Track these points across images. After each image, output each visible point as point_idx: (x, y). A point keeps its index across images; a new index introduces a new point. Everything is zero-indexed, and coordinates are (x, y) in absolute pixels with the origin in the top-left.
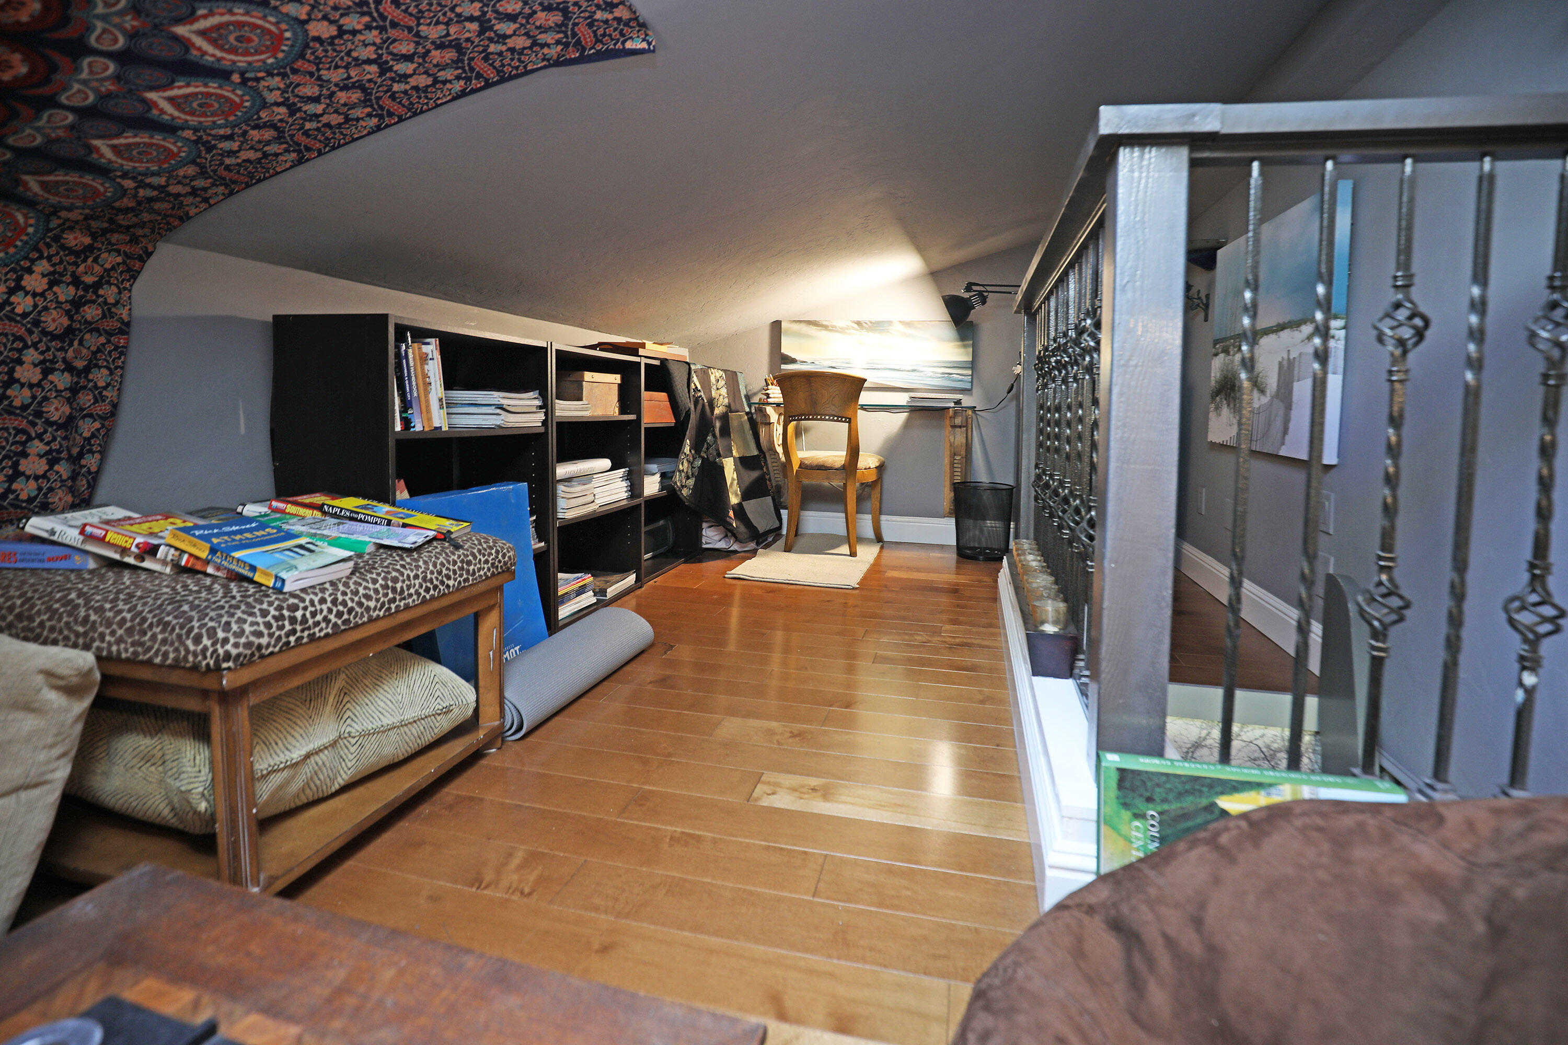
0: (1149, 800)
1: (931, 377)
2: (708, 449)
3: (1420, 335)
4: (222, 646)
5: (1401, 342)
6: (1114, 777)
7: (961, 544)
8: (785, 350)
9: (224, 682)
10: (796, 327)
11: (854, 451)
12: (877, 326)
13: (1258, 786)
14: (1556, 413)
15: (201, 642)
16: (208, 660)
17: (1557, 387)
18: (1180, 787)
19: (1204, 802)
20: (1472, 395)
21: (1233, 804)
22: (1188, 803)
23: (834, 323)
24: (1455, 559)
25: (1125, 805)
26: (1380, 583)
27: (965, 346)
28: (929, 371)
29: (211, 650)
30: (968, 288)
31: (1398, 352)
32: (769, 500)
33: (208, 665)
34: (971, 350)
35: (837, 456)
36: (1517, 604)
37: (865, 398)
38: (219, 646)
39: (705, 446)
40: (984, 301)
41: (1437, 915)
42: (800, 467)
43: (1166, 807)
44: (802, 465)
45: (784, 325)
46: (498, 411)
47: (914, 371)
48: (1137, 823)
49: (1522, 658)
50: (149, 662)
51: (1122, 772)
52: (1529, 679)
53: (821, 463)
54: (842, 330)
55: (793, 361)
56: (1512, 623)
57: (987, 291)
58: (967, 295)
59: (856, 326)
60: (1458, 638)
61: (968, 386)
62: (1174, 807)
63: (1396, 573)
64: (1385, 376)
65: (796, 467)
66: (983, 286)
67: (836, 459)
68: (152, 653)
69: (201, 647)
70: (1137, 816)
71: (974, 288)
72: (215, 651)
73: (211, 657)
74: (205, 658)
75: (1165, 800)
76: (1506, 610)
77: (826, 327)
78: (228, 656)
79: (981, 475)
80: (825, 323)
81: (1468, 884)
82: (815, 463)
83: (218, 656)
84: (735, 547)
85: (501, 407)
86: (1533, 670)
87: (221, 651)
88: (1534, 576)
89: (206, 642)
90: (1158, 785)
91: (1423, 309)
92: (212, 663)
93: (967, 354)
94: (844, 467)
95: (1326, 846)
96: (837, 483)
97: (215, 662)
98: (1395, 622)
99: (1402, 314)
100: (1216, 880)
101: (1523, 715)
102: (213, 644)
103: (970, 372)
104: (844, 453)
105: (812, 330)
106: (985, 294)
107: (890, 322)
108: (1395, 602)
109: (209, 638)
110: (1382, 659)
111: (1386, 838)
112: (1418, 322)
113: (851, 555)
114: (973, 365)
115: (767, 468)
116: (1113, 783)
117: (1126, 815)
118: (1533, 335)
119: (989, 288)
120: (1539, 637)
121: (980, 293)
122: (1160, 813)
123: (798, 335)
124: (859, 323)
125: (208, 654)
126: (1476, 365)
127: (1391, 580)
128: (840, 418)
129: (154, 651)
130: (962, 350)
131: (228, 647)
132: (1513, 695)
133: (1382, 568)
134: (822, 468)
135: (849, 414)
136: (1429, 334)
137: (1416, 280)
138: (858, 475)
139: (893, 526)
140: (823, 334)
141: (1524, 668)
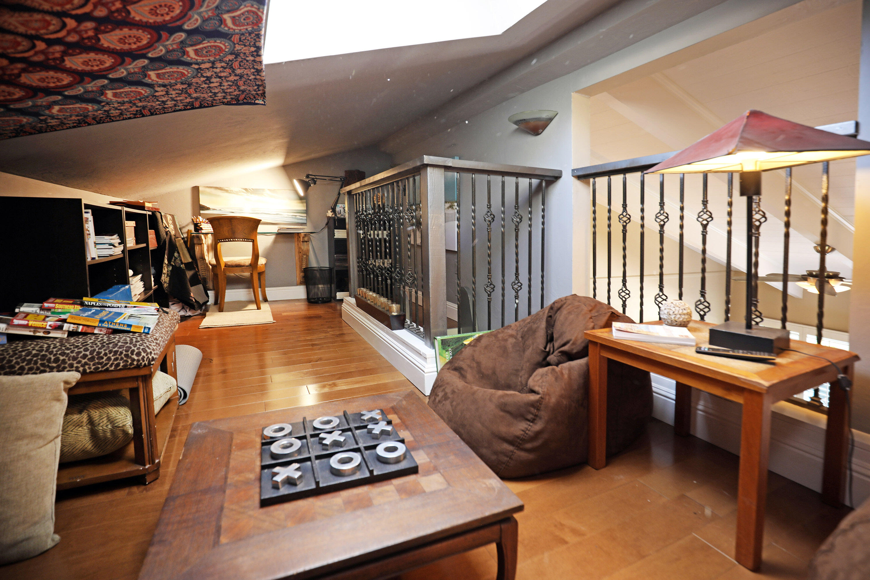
0: (449, 346)
1: (286, 217)
2: (175, 260)
3: (493, 219)
4: (151, 355)
5: (490, 221)
6: (440, 342)
7: (310, 297)
8: (202, 202)
9: (152, 370)
10: (208, 190)
11: (256, 256)
12: (255, 191)
13: (472, 336)
14: (518, 238)
15: (141, 355)
16: (145, 361)
17: (518, 232)
18: (455, 341)
19: (461, 343)
20: (503, 234)
21: (466, 342)
22: (458, 344)
23: (231, 189)
24: (502, 274)
25: (444, 349)
26: (489, 282)
27: (302, 203)
28: (285, 215)
29: (146, 357)
30: (308, 176)
31: (489, 223)
32: (201, 286)
33: (145, 364)
34: (305, 204)
35: (246, 259)
36: (514, 284)
37: (261, 228)
38: (149, 355)
39: (174, 258)
40: (315, 183)
41: (514, 340)
42: (225, 266)
43: (453, 347)
44: (227, 266)
45: (200, 189)
46: (112, 247)
47: (277, 214)
48: (447, 353)
49: (515, 296)
50: (107, 370)
51: (442, 340)
52: (517, 301)
53: (238, 263)
54: (237, 193)
55: (208, 209)
56: (513, 288)
57: (316, 178)
58: (307, 180)
59: (244, 191)
60: (504, 293)
61: (305, 222)
62: (454, 346)
63: (492, 279)
64: (487, 230)
65: (223, 266)
66: (314, 176)
67: (245, 261)
68: (108, 366)
69: (141, 357)
70: (446, 351)
71: (310, 176)
72: (148, 357)
73: (147, 361)
74: (144, 361)
75: (452, 345)
76: (512, 285)
77: (227, 191)
78: (153, 359)
79: (314, 264)
80: (226, 189)
81: (517, 334)
82: (234, 264)
83: (150, 359)
84: (189, 313)
85: (111, 244)
86: (518, 299)
87: (150, 357)
88: (516, 276)
89: (143, 354)
90: (450, 342)
91: (493, 213)
92: (147, 363)
93: (304, 206)
94: (250, 265)
95: (493, 337)
96: (247, 274)
97: (148, 363)
98: (492, 291)
99: (489, 214)
100: (474, 351)
101: (517, 310)
102: (147, 355)
103: (305, 215)
104: (251, 257)
105: (218, 192)
106: (315, 180)
107: (263, 190)
108: (492, 286)
109: (144, 353)
110: (490, 301)
111: (503, 332)
112: (492, 216)
113: (258, 309)
114: (307, 212)
115: (198, 269)
116: (440, 344)
117: (444, 351)
118: (513, 219)
119: (317, 177)
120: (518, 291)
121: (313, 179)
122: (452, 349)
123: (210, 194)
124: (246, 189)
125: (145, 359)
126: (503, 226)
127: (491, 281)
128: (247, 239)
129: (109, 365)
130: (301, 205)
131: (153, 355)
132: (515, 306)
133: (489, 278)
134: (238, 266)
135: (253, 238)
136: (495, 219)
137: (492, 206)
138: (258, 268)
139: (272, 293)
140: (225, 194)
141: (516, 299)
